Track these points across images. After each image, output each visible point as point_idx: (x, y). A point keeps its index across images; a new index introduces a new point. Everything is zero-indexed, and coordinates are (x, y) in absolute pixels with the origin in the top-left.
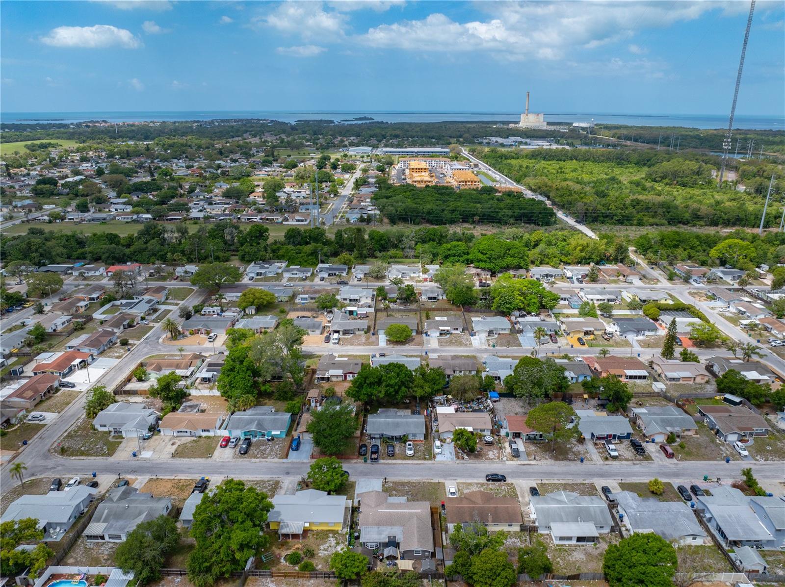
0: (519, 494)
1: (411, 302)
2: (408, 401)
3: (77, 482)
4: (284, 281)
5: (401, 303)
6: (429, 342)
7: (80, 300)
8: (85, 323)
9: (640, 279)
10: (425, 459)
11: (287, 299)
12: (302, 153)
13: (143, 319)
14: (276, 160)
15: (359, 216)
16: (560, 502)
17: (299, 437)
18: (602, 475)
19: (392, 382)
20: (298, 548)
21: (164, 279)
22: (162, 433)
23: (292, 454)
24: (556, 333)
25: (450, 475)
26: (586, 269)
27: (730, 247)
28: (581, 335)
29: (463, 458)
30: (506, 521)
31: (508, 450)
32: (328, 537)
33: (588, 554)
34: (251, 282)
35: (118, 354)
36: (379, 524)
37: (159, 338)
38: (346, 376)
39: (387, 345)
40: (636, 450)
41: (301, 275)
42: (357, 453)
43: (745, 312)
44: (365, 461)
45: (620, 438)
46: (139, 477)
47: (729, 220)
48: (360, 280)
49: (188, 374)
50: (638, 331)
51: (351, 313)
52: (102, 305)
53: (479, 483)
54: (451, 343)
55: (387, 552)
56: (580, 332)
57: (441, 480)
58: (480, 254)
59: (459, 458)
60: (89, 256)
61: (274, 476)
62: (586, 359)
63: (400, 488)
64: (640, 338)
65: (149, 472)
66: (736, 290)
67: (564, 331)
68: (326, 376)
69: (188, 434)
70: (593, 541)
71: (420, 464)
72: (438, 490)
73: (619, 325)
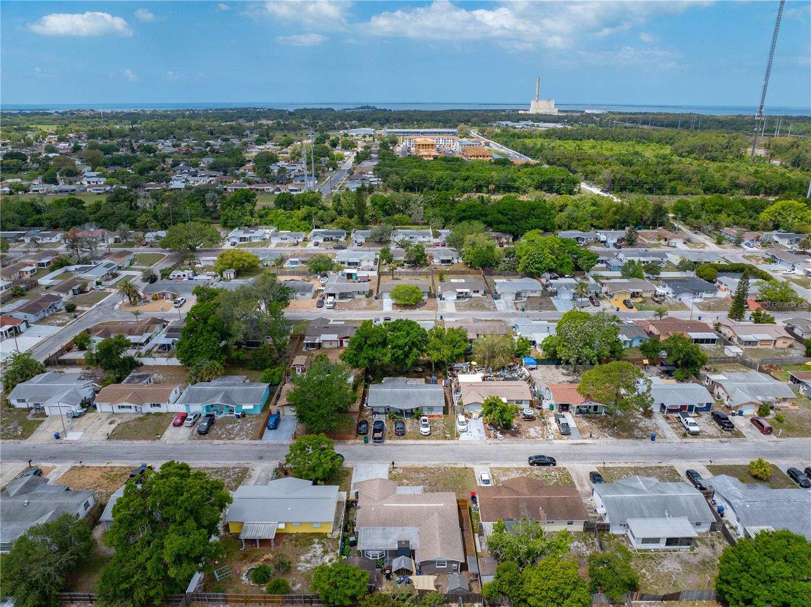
0: (575, 481)
1: (421, 266)
2: (420, 369)
4: (272, 246)
5: (409, 267)
6: (444, 306)
7: (26, 265)
8: (27, 290)
9: (685, 243)
10: (445, 438)
11: (273, 263)
13: (98, 283)
14: (270, 140)
15: (360, 185)
16: (636, 490)
17: (278, 413)
18: (684, 456)
19: (401, 342)
20: (267, 560)
21: (131, 245)
22: (99, 410)
23: (268, 434)
24: (597, 295)
25: (481, 459)
26: (621, 232)
27: (783, 208)
28: (628, 297)
29: (496, 437)
30: (563, 518)
31: (555, 426)
32: (312, 543)
33: (684, 563)
34: (232, 247)
35: (60, 322)
36: (384, 524)
37: (115, 304)
38: (341, 342)
39: (393, 309)
40: (721, 424)
41: (291, 240)
42: (354, 432)
44: (366, 442)
45: (698, 410)
46: (58, 465)
47: (771, 189)
48: (361, 245)
49: (143, 340)
50: (695, 292)
51: (350, 276)
52: (52, 270)
53: (520, 468)
54: (470, 307)
55: (398, 563)
56: (626, 293)
57: (469, 465)
58: (500, 215)
59: (490, 437)
60: (46, 223)
61: (242, 462)
62: (637, 322)
63: (413, 475)
64: (698, 300)
65: (73, 458)
66: (798, 253)
67: (606, 293)
68: (317, 341)
69: (133, 410)
70: (688, 544)
71: (439, 445)
72: (465, 478)
73: (669, 286)
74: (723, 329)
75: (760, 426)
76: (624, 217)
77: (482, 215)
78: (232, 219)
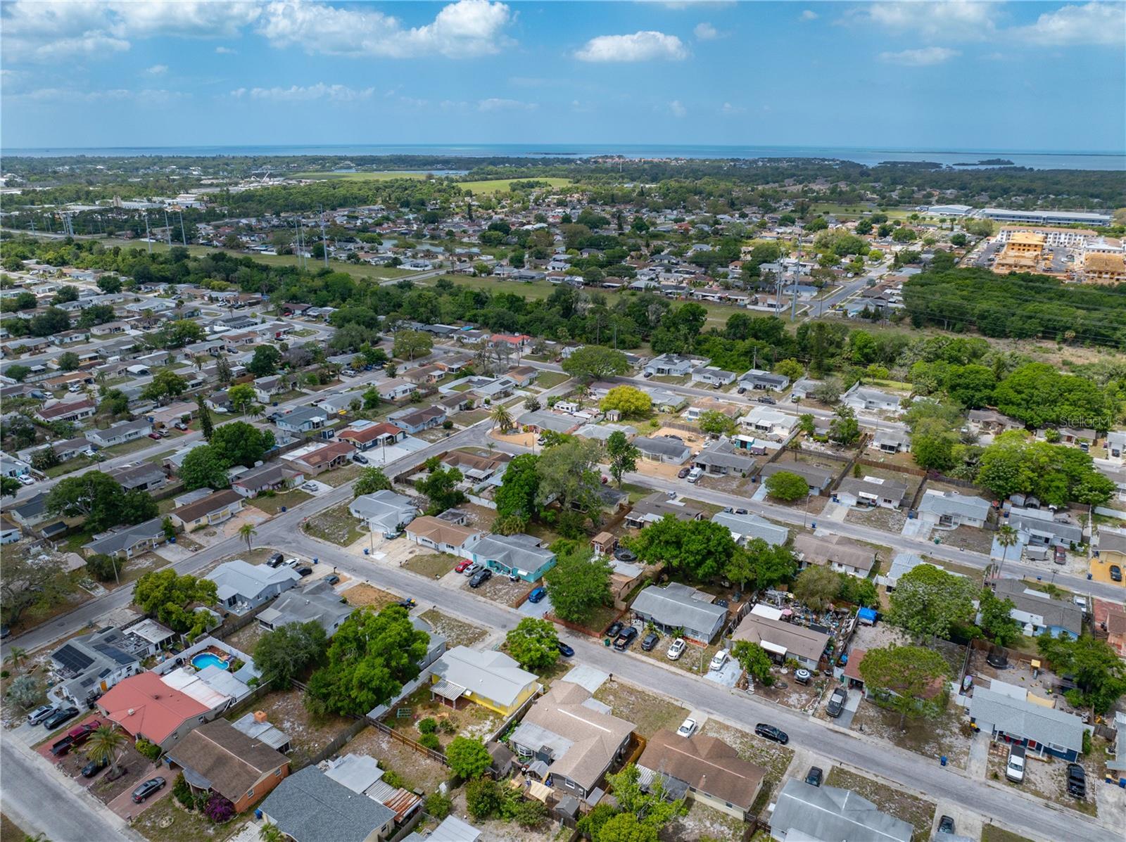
0: (790, 769)
1: (853, 446)
2: (727, 584)
3: (294, 564)
4: (687, 386)
5: (833, 446)
6: (831, 510)
7: (437, 368)
8: (426, 396)
10: (690, 670)
11: (670, 409)
12: (851, 209)
13: (487, 402)
14: (803, 218)
15: (861, 308)
16: (833, 805)
18: (965, 799)
19: (696, 548)
20: (442, 717)
21: (543, 358)
22: (408, 536)
23: (526, 606)
24: (1073, 548)
29: (746, 688)
30: (727, 797)
31: (827, 701)
32: (486, 719)
34: (645, 380)
35: (432, 437)
37: (488, 428)
40: (1069, 785)
41: (714, 381)
44: (606, 645)
45: (1049, 752)
46: (353, 578)
48: (796, 400)
49: (484, 476)
51: (744, 444)
52: (457, 377)
53: (741, 731)
54: (867, 520)
55: (536, 765)
57: (691, 708)
58: (1012, 390)
59: (738, 686)
60: (481, 319)
61: (486, 625)
62: (1096, 603)
65: (366, 576)
67: (1094, 547)
68: (639, 520)
69: (433, 546)
71: (677, 674)
72: (673, 718)
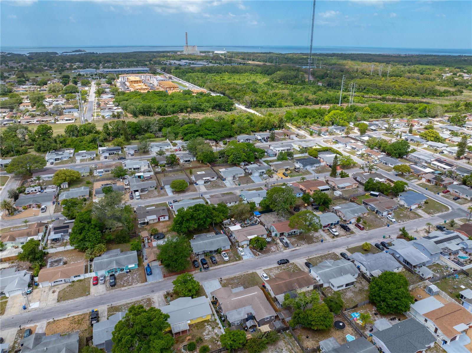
0: (300, 268)
2: (207, 227)
5: (169, 167)
6: (199, 189)
9: (296, 136)
10: (237, 260)
14: (28, 80)
15: (111, 114)
17: (149, 266)
18: (336, 247)
19: (201, 216)
20: (189, 340)
22: (40, 286)
23: (149, 278)
25: (257, 267)
26: (267, 134)
28: (284, 171)
29: (259, 255)
30: (305, 285)
31: (281, 244)
32: (205, 326)
33: (353, 292)
34: (52, 166)
36: (235, 308)
38: (159, 219)
39: (174, 194)
40: (345, 229)
41: (89, 157)
42: (192, 267)
43: (355, 148)
44: (201, 271)
45: (335, 224)
48: (132, 155)
49: (40, 238)
50: (312, 164)
51: (139, 177)
53: (275, 267)
54: (213, 187)
55: (249, 324)
56: (282, 169)
57: (254, 271)
58: (207, 130)
59: (256, 255)
61: (144, 296)
62: (293, 184)
63: (232, 282)
64: (314, 168)
65: (44, 318)
66: (345, 137)
67: (273, 170)
68: (146, 221)
69: (63, 282)
70: (352, 284)
71: (235, 264)
72: (255, 277)
73: (300, 163)
74: (329, 182)
75: (359, 227)
76: (266, 125)
77: (197, 131)
78: (43, 146)
